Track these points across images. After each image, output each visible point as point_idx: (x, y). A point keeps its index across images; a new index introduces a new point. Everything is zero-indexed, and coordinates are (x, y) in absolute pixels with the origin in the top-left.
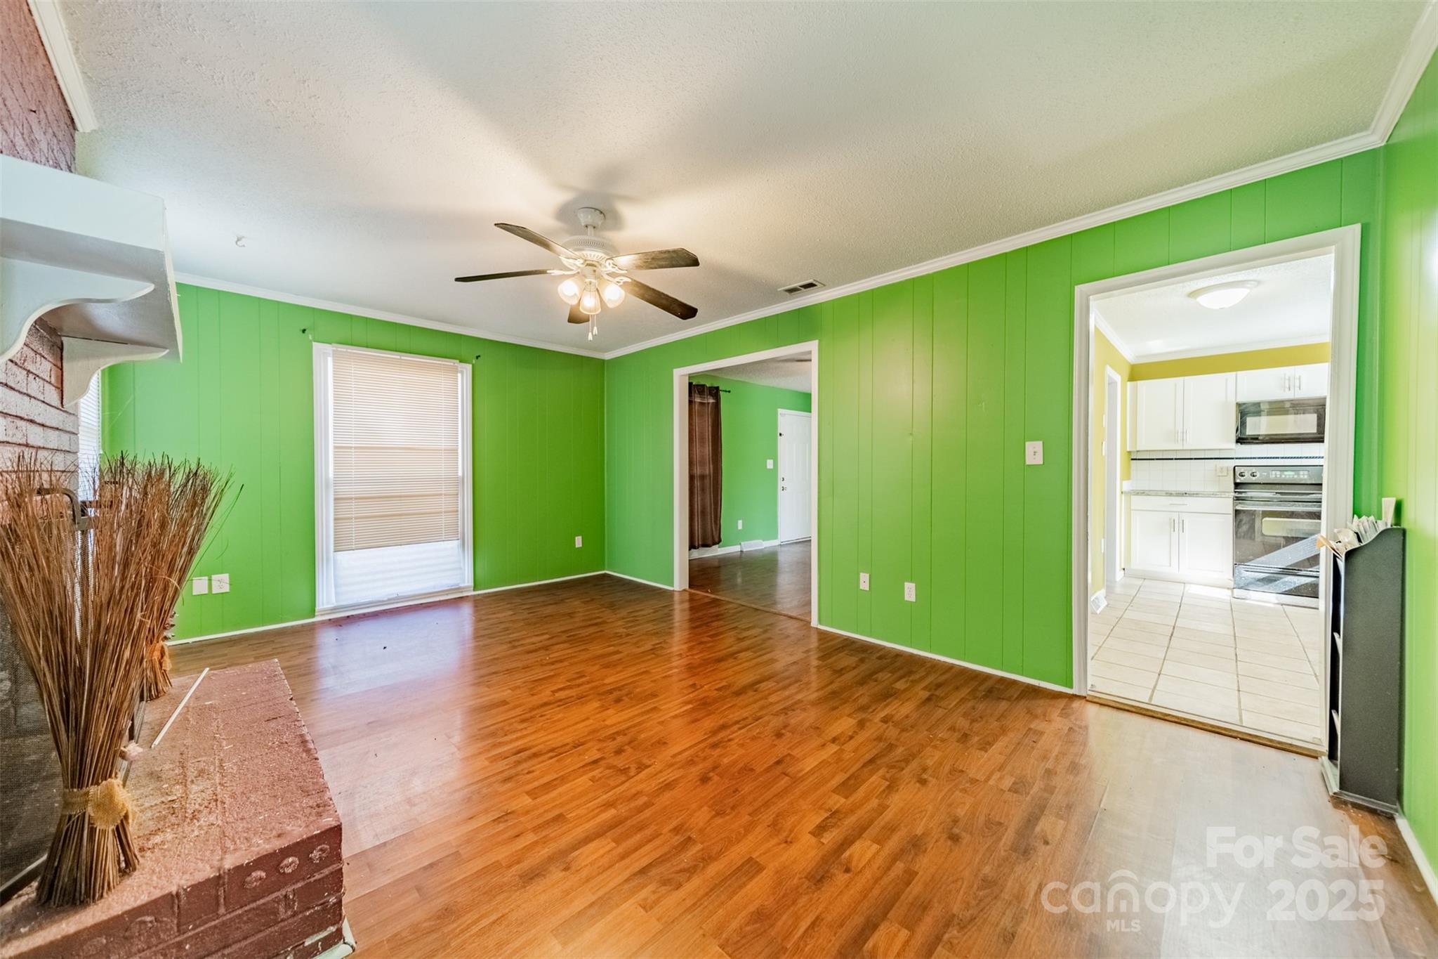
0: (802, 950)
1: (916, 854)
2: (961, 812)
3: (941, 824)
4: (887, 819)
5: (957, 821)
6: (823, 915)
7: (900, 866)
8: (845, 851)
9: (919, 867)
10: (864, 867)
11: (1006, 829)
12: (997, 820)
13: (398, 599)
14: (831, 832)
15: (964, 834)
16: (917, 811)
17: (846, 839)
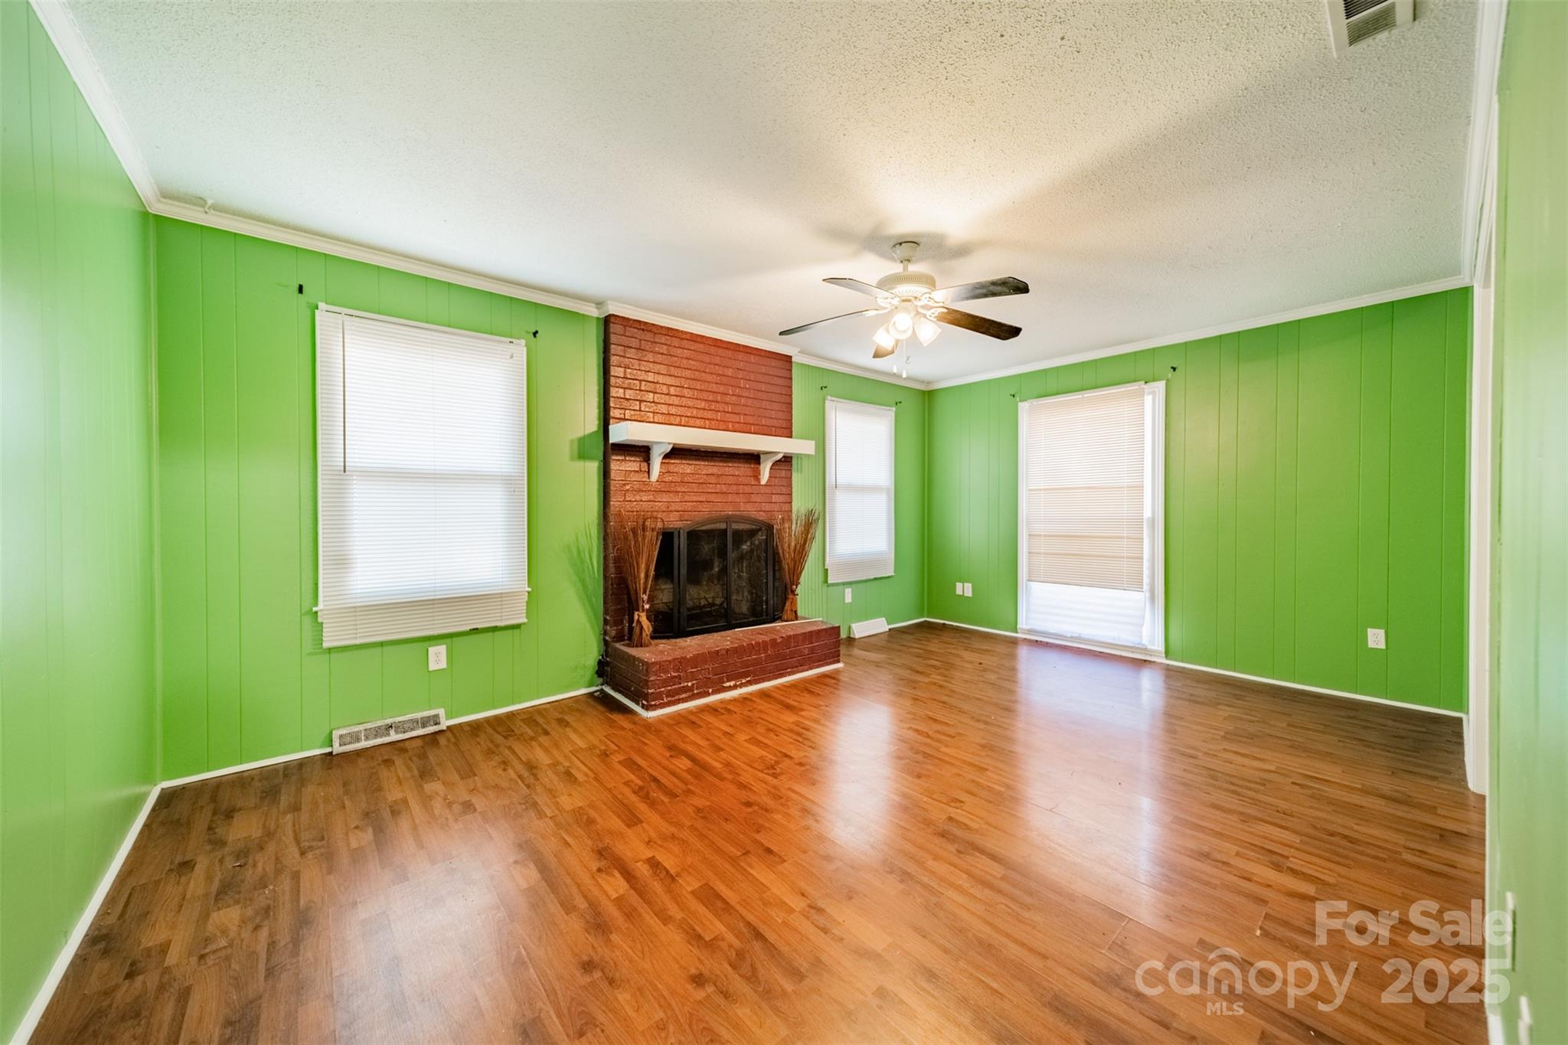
0: (553, 836)
1: (588, 922)
2: (623, 997)
3: (615, 963)
4: (644, 914)
5: (610, 984)
6: (569, 849)
7: (582, 905)
8: (621, 873)
9: (572, 918)
10: (597, 881)
11: (568, 1036)
12: (589, 1035)
13: (1079, 639)
14: (648, 871)
15: (588, 979)
16: (646, 949)
17: (634, 877)
